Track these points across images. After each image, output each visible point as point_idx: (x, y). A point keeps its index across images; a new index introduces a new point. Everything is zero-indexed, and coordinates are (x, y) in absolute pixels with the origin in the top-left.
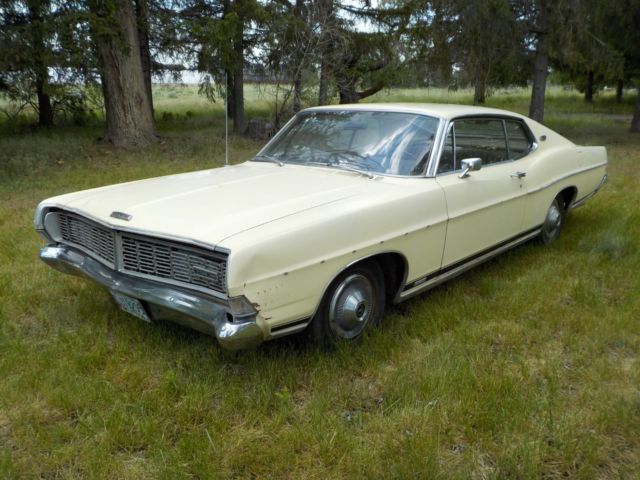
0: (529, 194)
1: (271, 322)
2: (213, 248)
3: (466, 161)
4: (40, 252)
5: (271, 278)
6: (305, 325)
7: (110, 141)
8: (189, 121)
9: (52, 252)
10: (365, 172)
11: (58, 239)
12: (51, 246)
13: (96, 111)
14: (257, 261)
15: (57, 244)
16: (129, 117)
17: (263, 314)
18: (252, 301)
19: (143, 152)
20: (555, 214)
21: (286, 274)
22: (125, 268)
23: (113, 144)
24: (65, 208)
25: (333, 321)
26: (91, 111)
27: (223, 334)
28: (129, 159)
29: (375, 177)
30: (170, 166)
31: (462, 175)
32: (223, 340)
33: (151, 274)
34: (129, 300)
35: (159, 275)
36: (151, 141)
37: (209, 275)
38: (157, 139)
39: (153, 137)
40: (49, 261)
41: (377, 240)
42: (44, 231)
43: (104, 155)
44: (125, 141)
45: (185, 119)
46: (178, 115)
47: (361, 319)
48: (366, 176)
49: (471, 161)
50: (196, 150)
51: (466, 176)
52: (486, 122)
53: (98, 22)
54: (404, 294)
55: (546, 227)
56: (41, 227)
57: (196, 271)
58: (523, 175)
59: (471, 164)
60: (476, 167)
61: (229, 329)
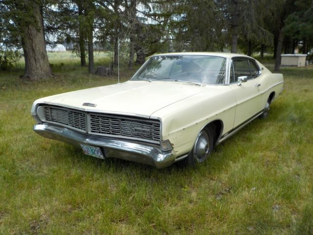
0: (262, 94)
1: (178, 154)
2: (148, 117)
3: (240, 78)
4: (34, 127)
5: (178, 131)
6: (187, 155)
7: (28, 77)
8: (63, 68)
9: (41, 127)
10: (197, 83)
11: (44, 120)
12: (39, 124)
13: (12, 63)
14: (174, 122)
15: (43, 123)
16: (38, 65)
17: (175, 149)
18: (172, 142)
19: (47, 82)
20: (268, 105)
21: (184, 129)
22: (92, 131)
23: (30, 78)
24: (49, 104)
25: (195, 154)
26: (10, 63)
27: (159, 160)
28: (40, 85)
29: (202, 85)
30: (64, 89)
31: (239, 84)
32: (159, 162)
33: (108, 133)
34: (93, 148)
35: (112, 134)
36: (49, 76)
37: (144, 131)
38: (52, 76)
39: (50, 75)
40: (39, 132)
41: (214, 114)
42: (37, 117)
43: (26, 84)
44: (36, 77)
45: (60, 66)
46: (56, 65)
47: (207, 152)
48: (197, 85)
49: (243, 78)
50: (74, 81)
51: (240, 85)
52: (241, 61)
53: (24, 15)
54: (220, 141)
55: (265, 110)
56: (35, 114)
57: (136, 130)
58: (259, 85)
59: (243, 79)
60: (245, 81)
61: (161, 157)
